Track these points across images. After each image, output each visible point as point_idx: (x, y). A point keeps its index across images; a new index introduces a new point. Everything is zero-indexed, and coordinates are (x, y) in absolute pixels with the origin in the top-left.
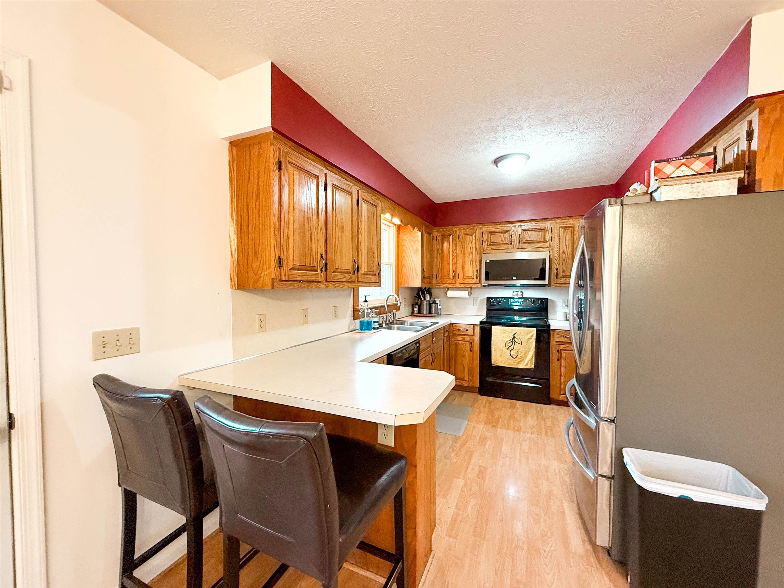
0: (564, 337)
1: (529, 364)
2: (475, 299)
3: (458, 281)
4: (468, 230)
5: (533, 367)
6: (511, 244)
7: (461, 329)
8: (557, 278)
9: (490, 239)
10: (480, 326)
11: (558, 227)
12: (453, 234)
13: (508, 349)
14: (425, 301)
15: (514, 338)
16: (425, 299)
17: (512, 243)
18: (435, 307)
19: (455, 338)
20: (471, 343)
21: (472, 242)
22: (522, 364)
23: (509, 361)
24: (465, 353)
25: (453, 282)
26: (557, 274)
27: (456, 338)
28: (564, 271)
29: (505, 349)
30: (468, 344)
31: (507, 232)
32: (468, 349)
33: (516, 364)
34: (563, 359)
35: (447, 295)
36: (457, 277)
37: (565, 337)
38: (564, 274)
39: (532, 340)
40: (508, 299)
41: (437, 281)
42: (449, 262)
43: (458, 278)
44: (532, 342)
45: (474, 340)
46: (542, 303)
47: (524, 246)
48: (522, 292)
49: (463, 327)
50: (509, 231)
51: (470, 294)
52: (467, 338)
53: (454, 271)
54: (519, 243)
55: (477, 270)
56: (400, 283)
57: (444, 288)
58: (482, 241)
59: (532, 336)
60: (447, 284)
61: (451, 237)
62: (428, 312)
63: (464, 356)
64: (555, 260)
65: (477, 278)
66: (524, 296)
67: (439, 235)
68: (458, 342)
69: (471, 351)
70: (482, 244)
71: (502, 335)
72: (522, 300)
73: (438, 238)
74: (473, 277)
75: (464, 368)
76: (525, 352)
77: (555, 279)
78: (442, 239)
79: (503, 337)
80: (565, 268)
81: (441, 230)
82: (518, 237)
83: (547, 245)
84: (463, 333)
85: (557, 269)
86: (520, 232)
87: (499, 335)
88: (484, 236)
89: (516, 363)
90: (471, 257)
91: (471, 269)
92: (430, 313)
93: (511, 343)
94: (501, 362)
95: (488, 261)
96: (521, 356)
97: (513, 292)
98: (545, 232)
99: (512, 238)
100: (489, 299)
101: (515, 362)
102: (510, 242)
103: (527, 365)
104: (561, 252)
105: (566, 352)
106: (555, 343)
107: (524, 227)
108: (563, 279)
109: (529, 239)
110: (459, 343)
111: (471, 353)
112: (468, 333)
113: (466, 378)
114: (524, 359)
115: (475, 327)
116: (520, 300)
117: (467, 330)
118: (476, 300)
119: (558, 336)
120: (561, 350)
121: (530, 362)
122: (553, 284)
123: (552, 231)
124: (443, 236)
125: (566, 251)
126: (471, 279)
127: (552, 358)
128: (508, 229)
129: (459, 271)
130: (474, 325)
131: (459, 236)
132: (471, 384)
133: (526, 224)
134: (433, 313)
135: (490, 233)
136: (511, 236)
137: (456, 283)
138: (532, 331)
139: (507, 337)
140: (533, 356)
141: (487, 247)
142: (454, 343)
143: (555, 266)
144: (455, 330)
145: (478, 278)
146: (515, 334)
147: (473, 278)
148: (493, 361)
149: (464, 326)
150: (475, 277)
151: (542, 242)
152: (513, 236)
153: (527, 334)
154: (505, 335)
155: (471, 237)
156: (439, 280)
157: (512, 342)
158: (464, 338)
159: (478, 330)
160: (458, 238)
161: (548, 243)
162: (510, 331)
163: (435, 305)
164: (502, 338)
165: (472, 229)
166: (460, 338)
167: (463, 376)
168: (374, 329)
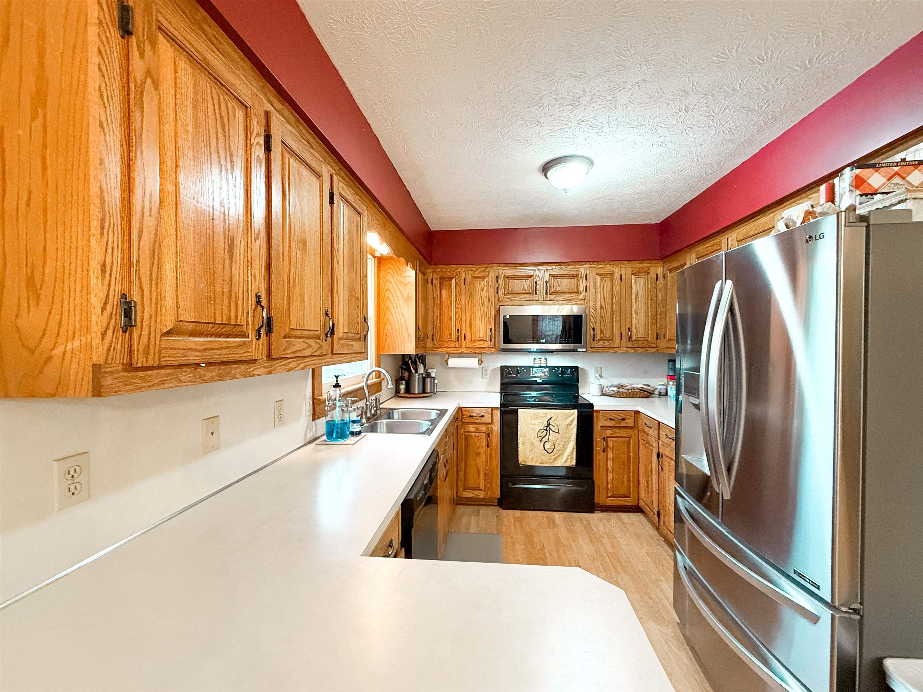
0: (610, 419)
1: (569, 460)
2: (484, 368)
3: (464, 344)
4: (477, 272)
5: (575, 464)
6: (536, 293)
7: (474, 415)
8: (594, 340)
9: (509, 286)
10: (501, 410)
11: (594, 274)
12: (457, 277)
13: (541, 441)
14: (417, 374)
15: (548, 425)
16: (416, 372)
17: (538, 293)
18: (431, 382)
19: (464, 429)
20: (488, 434)
21: (483, 290)
22: (559, 461)
23: (543, 457)
24: (479, 450)
25: (457, 346)
26: (594, 336)
27: (467, 428)
28: (602, 332)
29: (537, 442)
30: (484, 436)
31: (530, 277)
32: (484, 443)
33: (552, 462)
34: (610, 449)
35: (447, 364)
36: (463, 339)
37: (613, 420)
38: (602, 336)
39: (572, 427)
40: (529, 368)
41: (434, 344)
42: (451, 317)
43: (465, 340)
44: (572, 429)
45: (492, 430)
46: (572, 373)
47: (553, 297)
48: (546, 359)
49: (477, 412)
50: (532, 276)
51: (481, 362)
52: (483, 428)
53: (458, 330)
54: (547, 293)
55: (491, 329)
56: (382, 350)
57: (442, 354)
58: (498, 288)
59: (572, 421)
60: (449, 349)
61: (453, 280)
62: (421, 391)
63: (478, 454)
64: (591, 317)
65: (491, 341)
66: (548, 365)
67: (435, 276)
68: (469, 434)
69: (488, 446)
70: (497, 293)
71: (532, 421)
72: (547, 369)
73: (435, 281)
74: (485, 339)
75: (479, 471)
76: (563, 443)
77: (592, 340)
78: (440, 283)
79: (535, 424)
80: (603, 327)
81: (439, 270)
82: (545, 284)
83: (581, 297)
84: (477, 421)
85: (594, 329)
86: (547, 277)
87: (528, 421)
88: (499, 281)
89: (552, 460)
90: (482, 309)
91: (482, 327)
92: (424, 392)
93: (545, 433)
94: (532, 459)
95: (508, 317)
96: (558, 450)
97: (535, 359)
98: (578, 280)
99: (538, 286)
100: (503, 368)
101: (550, 459)
102: (534, 292)
103: (566, 461)
104: (598, 306)
105: (613, 439)
106: (599, 428)
107: (552, 273)
108: (601, 342)
109: (558, 288)
110: (470, 435)
111: (489, 449)
112: (484, 420)
113: (482, 487)
114: (561, 454)
115: (495, 411)
116: (545, 370)
117: (483, 416)
118: (486, 370)
119: (604, 418)
120: (608, 437)
121: (570, 457)
122: (589, 348)
123: (586, 279)
124: (441, 278)
125: (604, 306)
126: (482, 342)
127: (596, 450)
128: (532, 274)
129: (465, 330)
130: (492, 409)
131: (464, 279)
132: (489, 494)
133: (554, 267)
134: (429, 391)
135: (507, 277)
136: (536, 283)
137: (461, 347)
138: (572, 414)
139: (539, 424)
140: (574, 449)
141: (504, 298)
142: (464, 435)
143: (591, 325)
144: (465, 417)
145: (493, 340)
146: (550, 419)
147: (486, 340)
148: (521, 459)
149: (478, 411)
150: (488, 339)
151: (575, 292)
152: (538, 283)
153: (566, 419)
154: (537, 422)
155: (482, 283)
156: (436, 343)
157: (546, 430)
158: (477, 429)
159: (497, 414)
160: (463, 283)
161: (583, 294)
162: (544, 416)
163: (431, 380)
164: (533, 426)
165: (483, 271)
166: (472, 428)
167: (478, 483)
168: (353, 434)
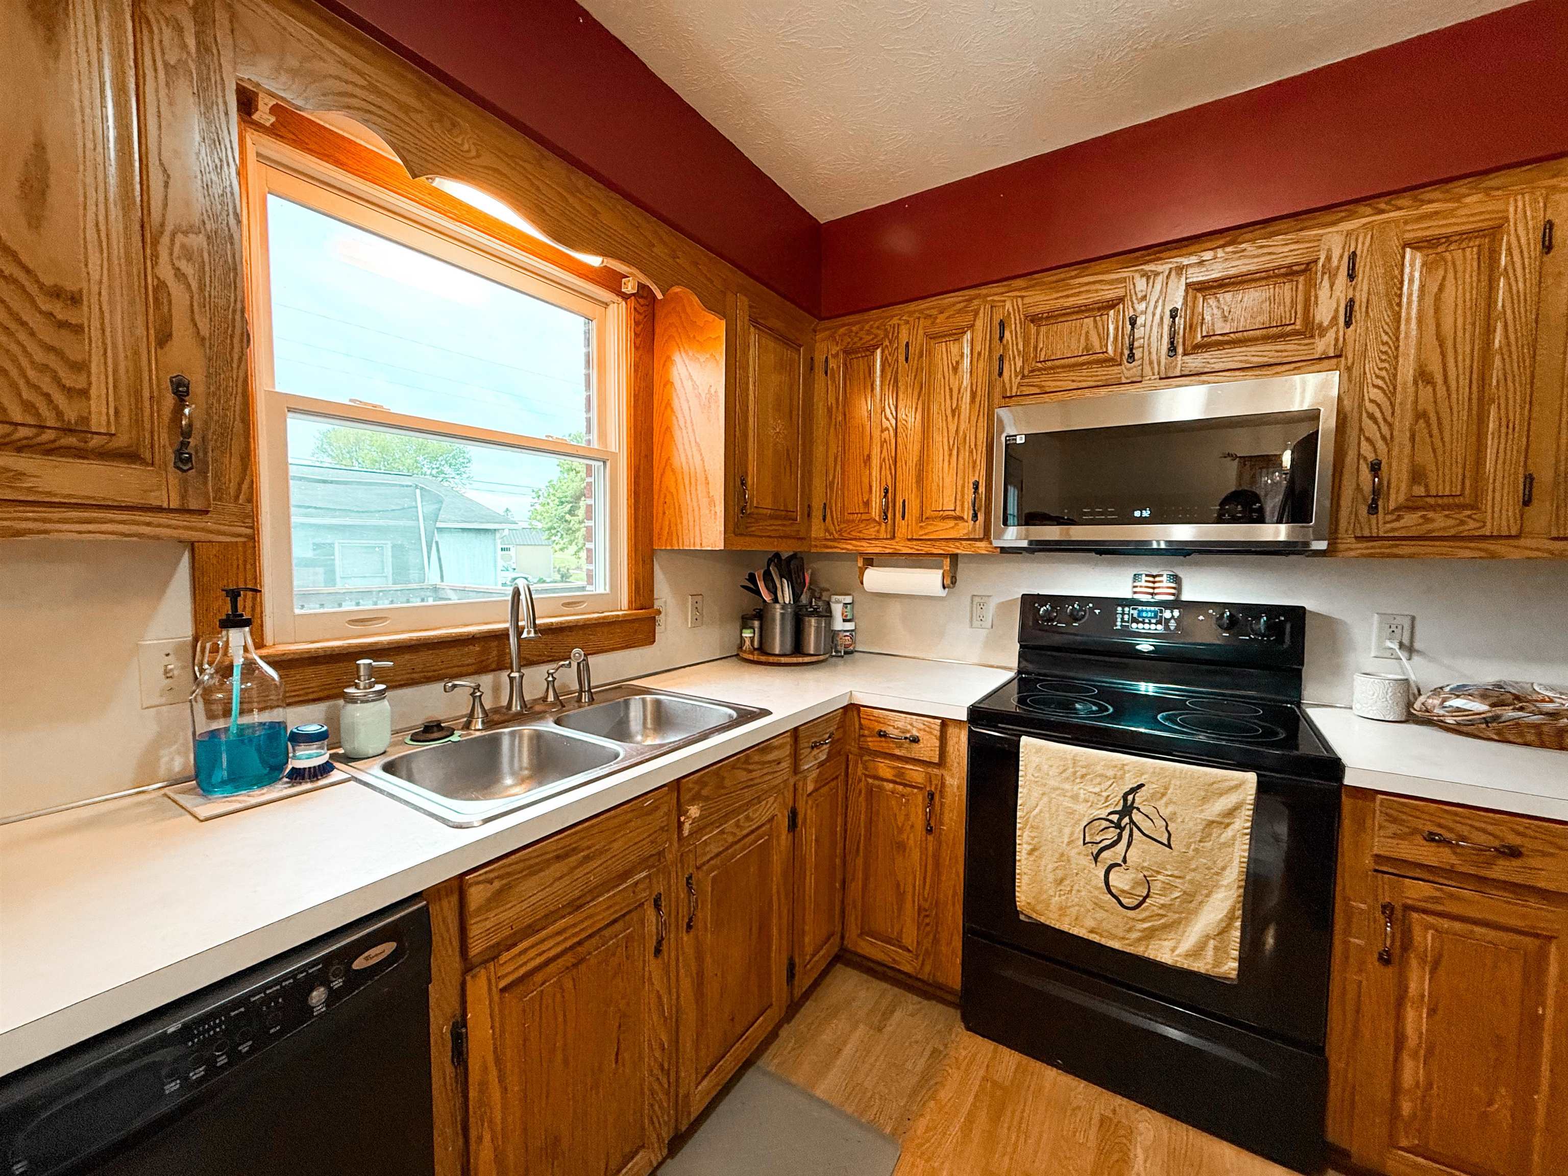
0: (1430, 838)
1: (1210, 952)
2: (977, 600)
3: (902, 528)
4: (941, 318)
5: (1234, 974)
6: (1132, 356)
7: (891, 731)
8: (1373, 509)
9: (1036, 348)
10: (970, 731)
11: (1395, 243)
12: (887, 343)
13: (1096, 858)
14: (778, 606)
15: (1127, 810)
16: (776, 600)
17: (1138, 353)
18: (818, 629)
19: (866, 769)
20: (931, 796)
21: (955, 369)
22: (1170, 944)
23: (1100, 914)
24: (905, 836)
25: (882, 535)
26: (1376, 492)
27: (871, 765)
28: (1417, 475)
29: (1080, 859)
30: (920, 799)
31: (1113, 307)
32: (918, 816)
33: (1139, 940)
34: (1423, 960)
35: (862, 583)
36: (898, 516)
37: (1446, 842)
38: (1419, 490)
39: (1229, 833)
40: (1109, 605)
41: (827, 530)
42: (869, 456)
43: (903, 518)
44: (1230, 843)
45: (943, 784)
46: (1274, 628)
47: (1195, 362)
48: (1176, 579)
49: (900, 724)
50: (1121, 300)
51: (951, 582)
52: (916, 774)
53: (886, 492)
54: (1172, 349)
55: (976, 486)
56: (655, 538)
57: (851, 556)
58: (1001, 359)
59: (1231, 813)
60: (864, 544)
61: (879, 351)
62: (788, 648)
63: (902, 847)
64: (1366, 421)
65: (975, 516)
66: (1186, 596)
67: (835, 349)
68: (877, 782)
69: (930, 831)
70: (1001, 374)
71: (1067, 786)
72: (1176, 613)
73: (832, 364)
74: (958, 513)
75: (901, 896)
76: (1187, 887)
77: (1364, 510)
78: (845, 364)
79: (1075, 798)
80: (1425, 457)
81: (842, 330)
82: (1167, 320)
83: (1323, 345)
84: (897, 752)
85: (1375, 468)
86: (1177, 298)
87: (1053, 783)
88: (1007, 334)
89: (1135, 935)
90: (953, 428)
91: (949, 480)
92: (798, 648)
93: (1112, 834)
94: (1063, 910)
95: (1020, 440)
96: (1163, 906)
97: (1136, 577)
98: (1311, 285)
99: (1138, 333)
100: (1030, 602)
101: (1130, 930)
102: (1126, 352)
103: (1197, 952)
104: (1407, 371)
105: (1446, 924)
106: (1368, 861)
107: (1197, 275)
108: (1410, 519)
109: (1221, 327)
110: (880, 788)
111: (930, 838)
112: (919, 751)
113: (910, 939)
114: (1178, 922)
115: (951, 731)
116: (1167, 614)
117: (915, 740)
118: (982, 606)
119: (1393, 828)
120: (1407, 908)
121: (1212, 943)
122: (1347, 541)
123: (1351, 276)
124: (846, 352)
125: (1435, 368)
126: (951, 523)
127: (1346, 943)
128: (1120, 292)
129: (907, 492)
130: (945, 723)
131: (907, 345)
132: (927, 968)
133: (1208, 255)
134: (812, 652)
135: (1035, 319)
136: (1133, 322)
137: (893, 538)
138: (1237, 787)
139: (1092, 798)
140: (1231, 918)
141: (1020, 385)
142: (862, 784)
143: (1366, 448)
144: (866, 732)
145: (981, 517)
146: (1134, 790)
147: (962, 518)
148: (1024, 896)
149: (902, 722)
150: (968, 514)
151: (1296, 333)
152: (1140, 321)
153: (1205, 799)
154: (1085, 790)
155: (954, 348)
156: (832, 528)
157: (1118, 826)
158: (900, 773)
159: (960, 742)
160: (902, 358)
161: (1331, 334)
162: (1110, 773)
163: (819, 623)
164: (1067, 803)
165: (959, 311)
166: (885, 769)
167: (897, 928)
168: (298, 775)
